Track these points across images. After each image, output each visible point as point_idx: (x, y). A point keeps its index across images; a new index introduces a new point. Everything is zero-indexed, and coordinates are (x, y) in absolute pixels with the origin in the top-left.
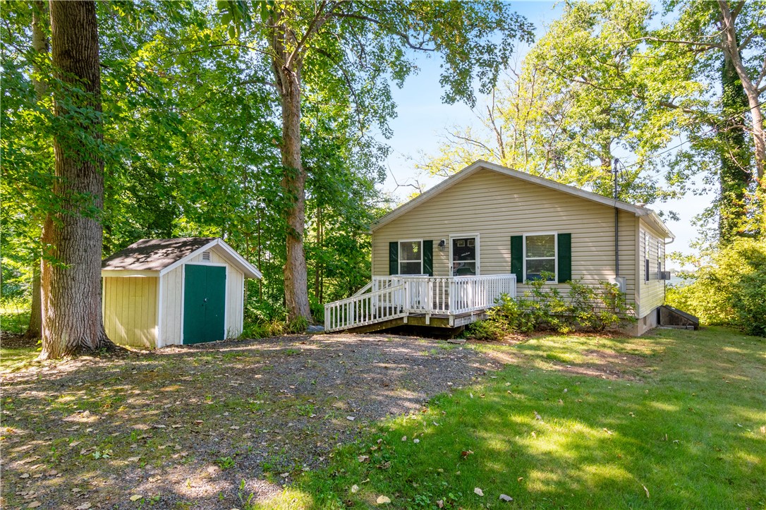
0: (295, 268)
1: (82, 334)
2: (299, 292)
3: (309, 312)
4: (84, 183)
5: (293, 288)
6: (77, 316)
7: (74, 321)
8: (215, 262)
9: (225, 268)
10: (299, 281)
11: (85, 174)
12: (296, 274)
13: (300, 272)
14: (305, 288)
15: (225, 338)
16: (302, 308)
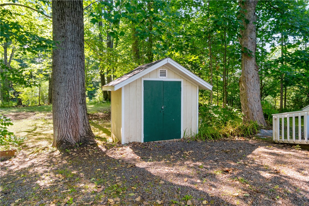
0: (248, 80)
1: (65, 132)
2: (252, 100)
3: (263, 117)
4: (61, 24)
5: (246, 97)
6: (62, 119)
7: (60, 123)
8: (170, 78)
9: (180, 82)
10: (251, 91)
11: (62, 18)
12: (249, 86)
13: (252, 84)
14: (258, 97)
15: (182, 137)
16: (255, 114)
